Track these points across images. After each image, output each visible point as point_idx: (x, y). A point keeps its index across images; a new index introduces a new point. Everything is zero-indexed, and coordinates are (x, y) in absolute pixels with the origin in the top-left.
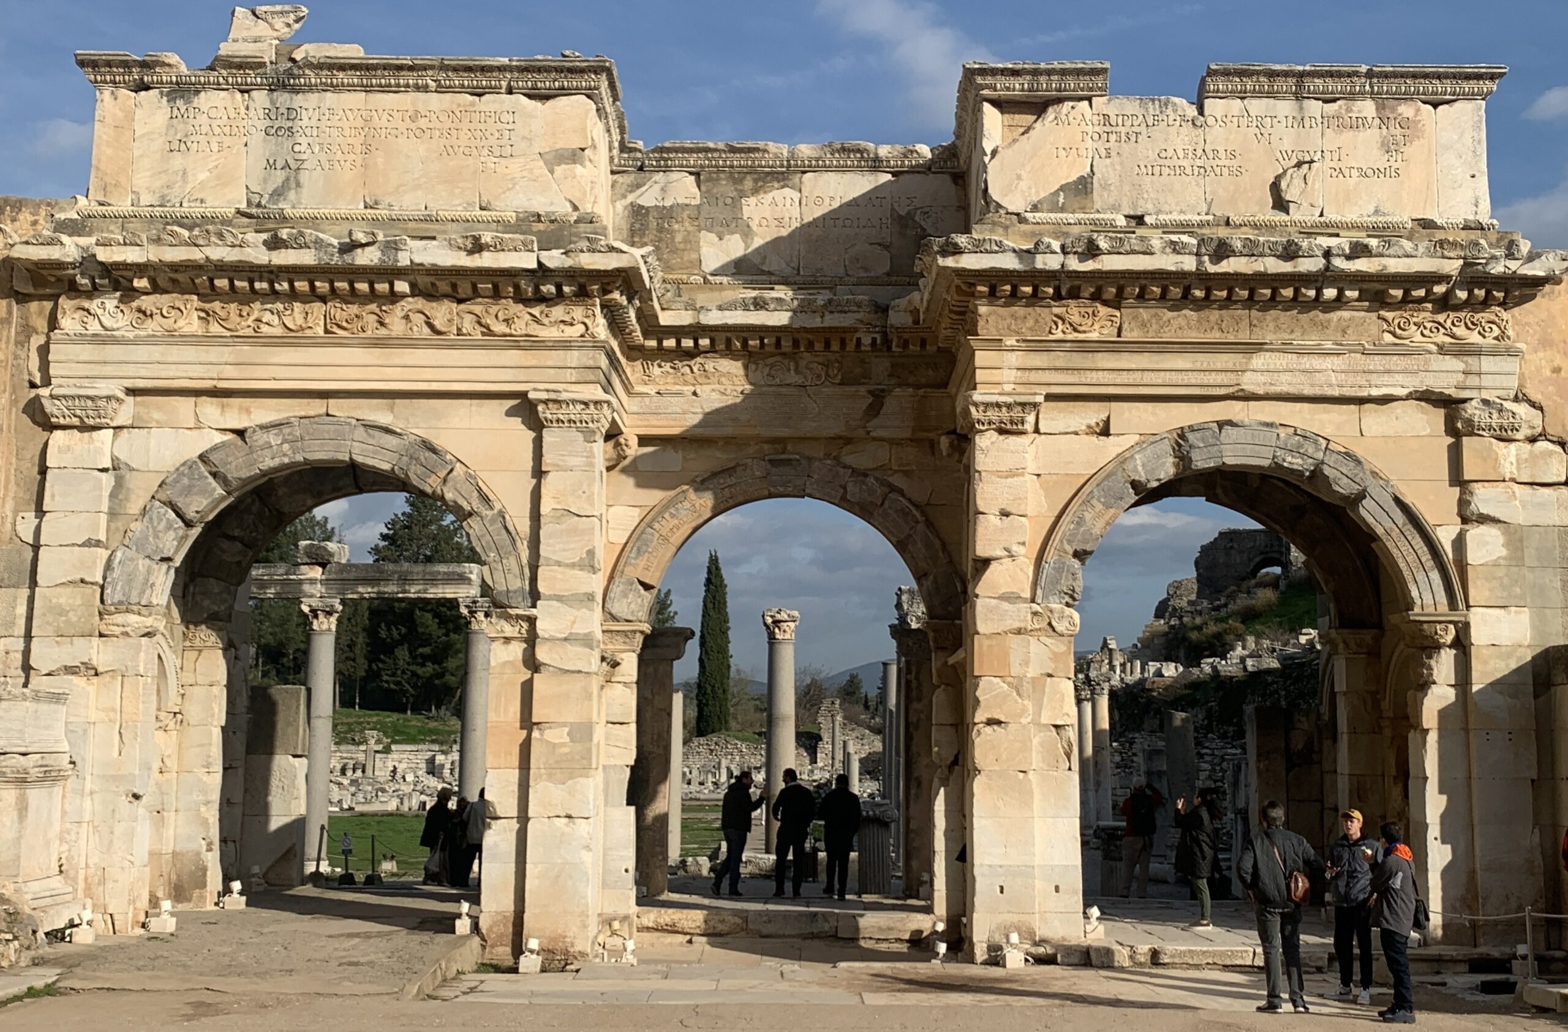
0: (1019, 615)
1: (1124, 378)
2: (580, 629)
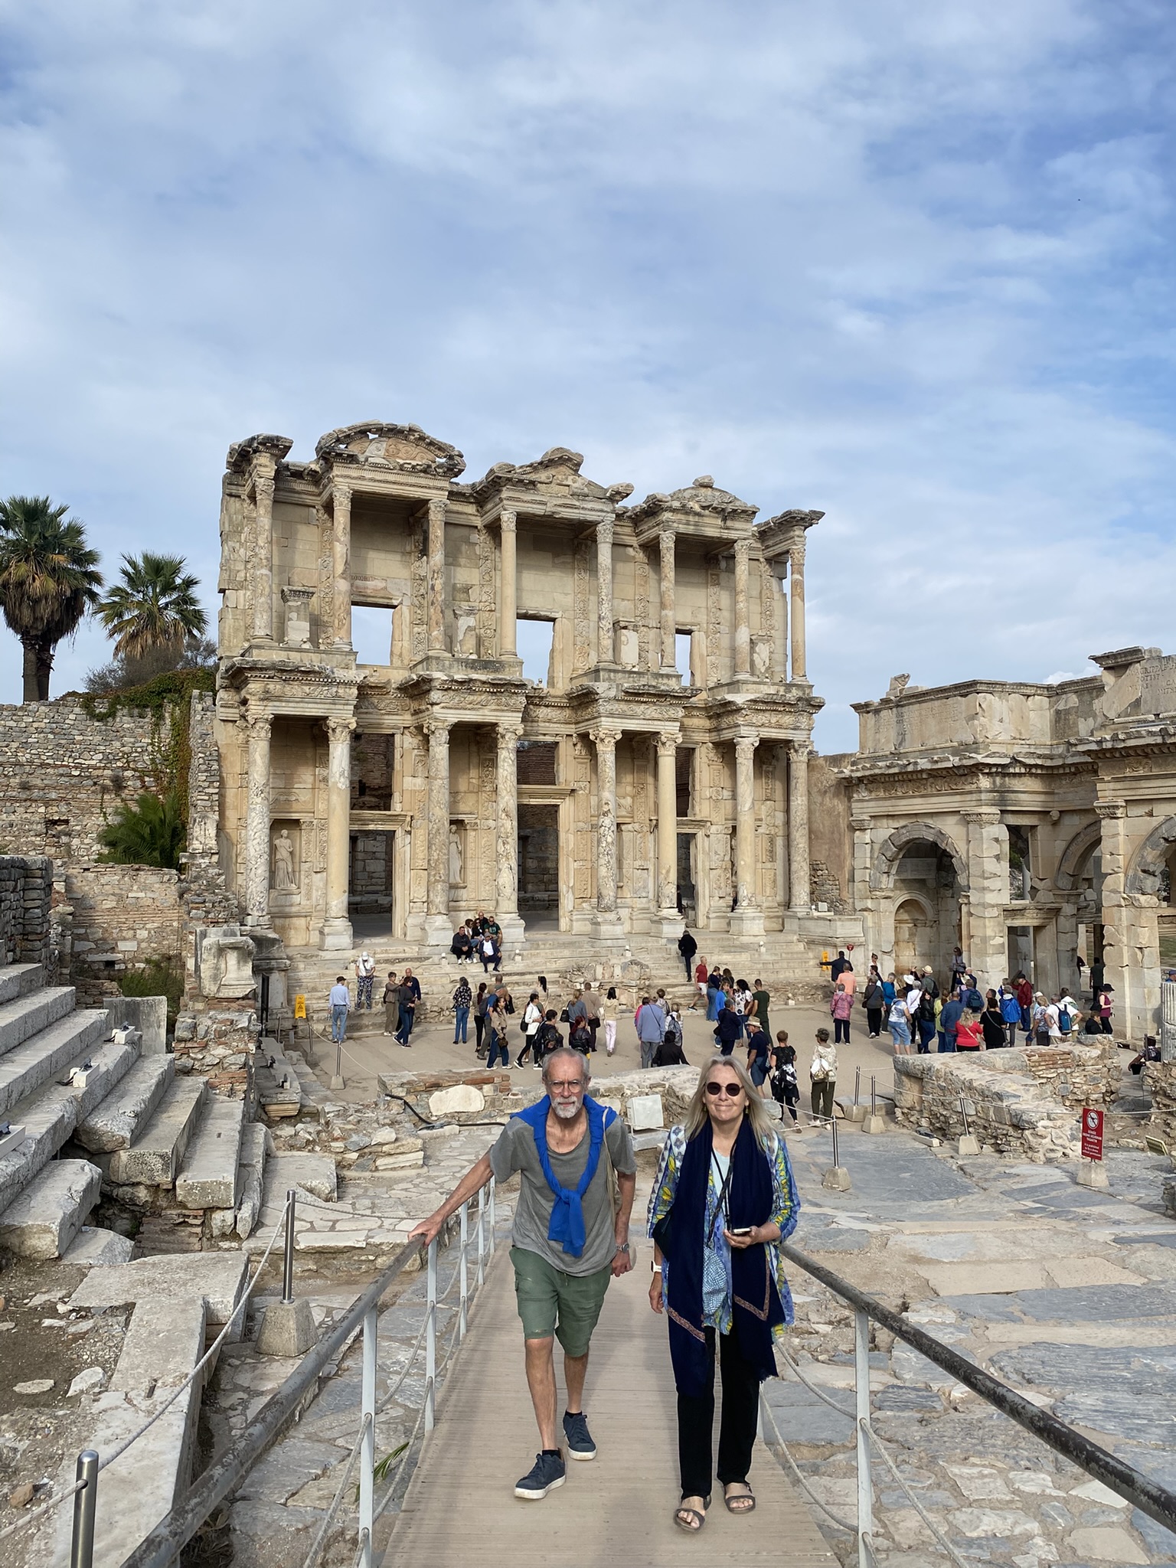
0: (1119, 899)
1: (1155, 791)
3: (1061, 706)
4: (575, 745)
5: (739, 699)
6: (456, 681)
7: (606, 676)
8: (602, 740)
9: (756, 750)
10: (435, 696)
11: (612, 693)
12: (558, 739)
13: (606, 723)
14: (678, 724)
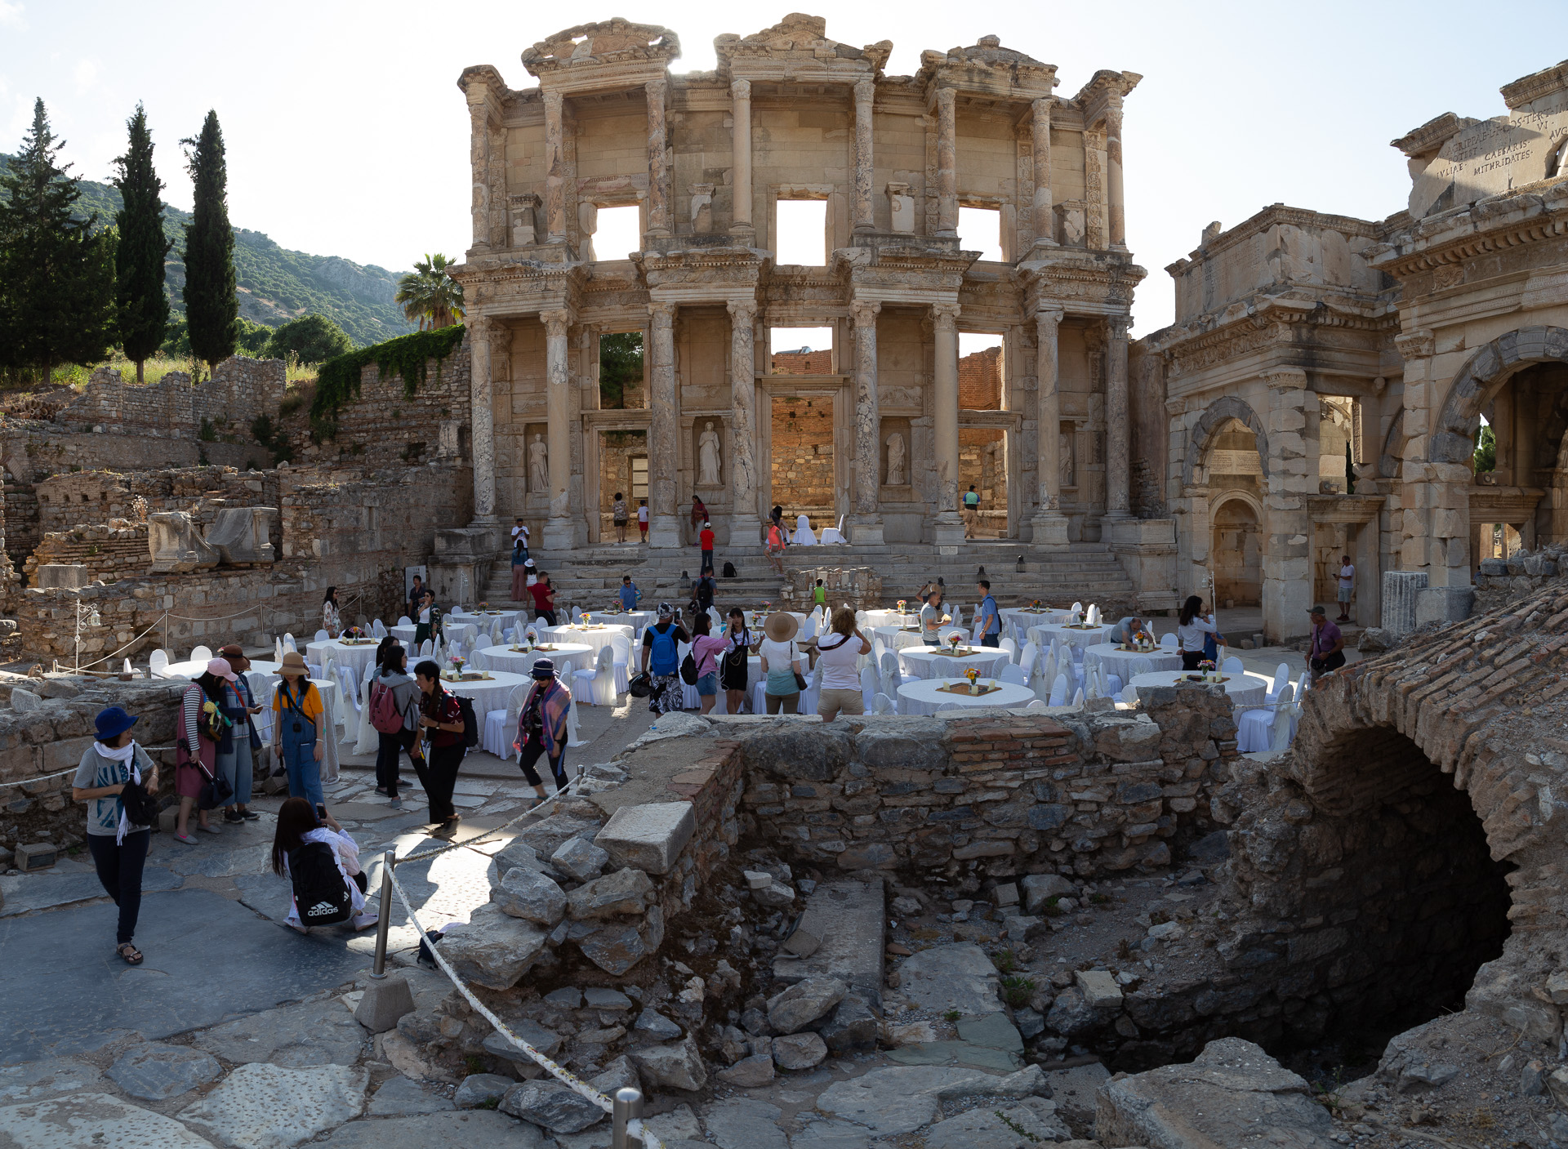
0: (1421, 470)
5: (1034, 266)
6: (671, 258)
7: (862, 241)
9: (1061, 326)
10: (651, 278)
11: (867, 259)
13: (861, 294)
14: (956, 294)
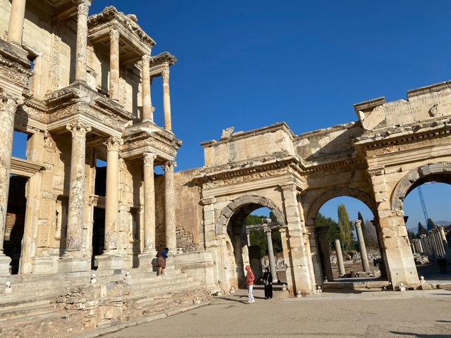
0: (389, 213)
1: (402, 159)
2: (296, 228)
3: (300, 145)
4: (45, 138)
5: (149, 130)
8: (78, 129)
11: (88, 100)
12: (33, 131)
13: (82, 119)
